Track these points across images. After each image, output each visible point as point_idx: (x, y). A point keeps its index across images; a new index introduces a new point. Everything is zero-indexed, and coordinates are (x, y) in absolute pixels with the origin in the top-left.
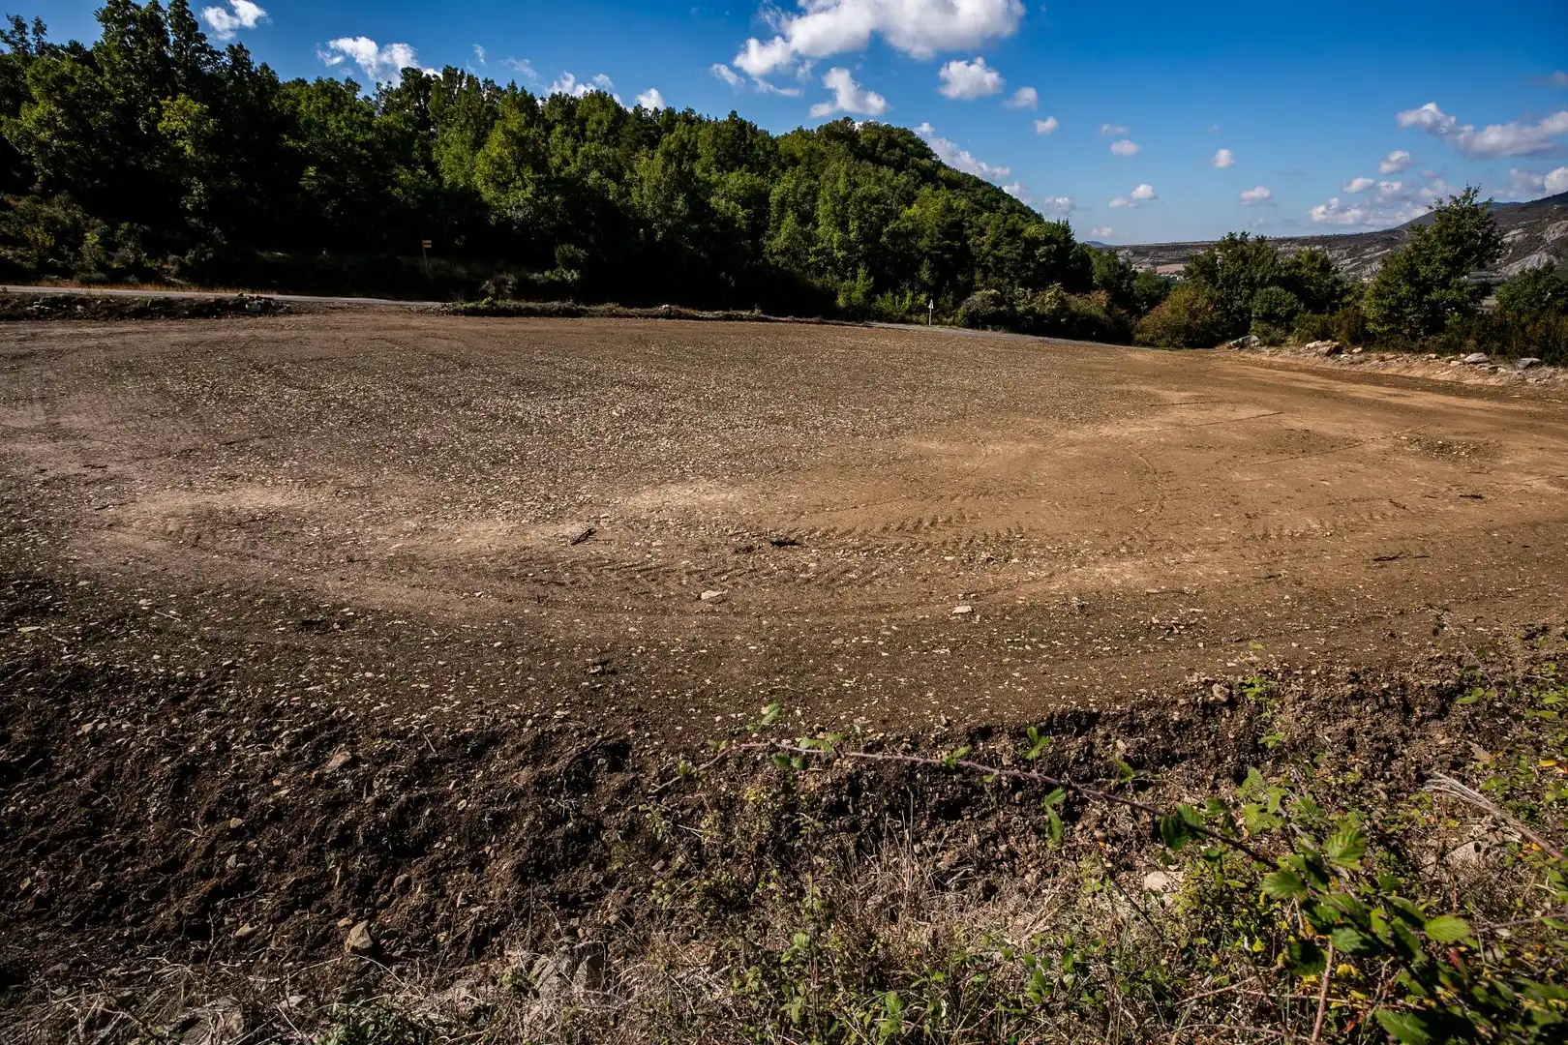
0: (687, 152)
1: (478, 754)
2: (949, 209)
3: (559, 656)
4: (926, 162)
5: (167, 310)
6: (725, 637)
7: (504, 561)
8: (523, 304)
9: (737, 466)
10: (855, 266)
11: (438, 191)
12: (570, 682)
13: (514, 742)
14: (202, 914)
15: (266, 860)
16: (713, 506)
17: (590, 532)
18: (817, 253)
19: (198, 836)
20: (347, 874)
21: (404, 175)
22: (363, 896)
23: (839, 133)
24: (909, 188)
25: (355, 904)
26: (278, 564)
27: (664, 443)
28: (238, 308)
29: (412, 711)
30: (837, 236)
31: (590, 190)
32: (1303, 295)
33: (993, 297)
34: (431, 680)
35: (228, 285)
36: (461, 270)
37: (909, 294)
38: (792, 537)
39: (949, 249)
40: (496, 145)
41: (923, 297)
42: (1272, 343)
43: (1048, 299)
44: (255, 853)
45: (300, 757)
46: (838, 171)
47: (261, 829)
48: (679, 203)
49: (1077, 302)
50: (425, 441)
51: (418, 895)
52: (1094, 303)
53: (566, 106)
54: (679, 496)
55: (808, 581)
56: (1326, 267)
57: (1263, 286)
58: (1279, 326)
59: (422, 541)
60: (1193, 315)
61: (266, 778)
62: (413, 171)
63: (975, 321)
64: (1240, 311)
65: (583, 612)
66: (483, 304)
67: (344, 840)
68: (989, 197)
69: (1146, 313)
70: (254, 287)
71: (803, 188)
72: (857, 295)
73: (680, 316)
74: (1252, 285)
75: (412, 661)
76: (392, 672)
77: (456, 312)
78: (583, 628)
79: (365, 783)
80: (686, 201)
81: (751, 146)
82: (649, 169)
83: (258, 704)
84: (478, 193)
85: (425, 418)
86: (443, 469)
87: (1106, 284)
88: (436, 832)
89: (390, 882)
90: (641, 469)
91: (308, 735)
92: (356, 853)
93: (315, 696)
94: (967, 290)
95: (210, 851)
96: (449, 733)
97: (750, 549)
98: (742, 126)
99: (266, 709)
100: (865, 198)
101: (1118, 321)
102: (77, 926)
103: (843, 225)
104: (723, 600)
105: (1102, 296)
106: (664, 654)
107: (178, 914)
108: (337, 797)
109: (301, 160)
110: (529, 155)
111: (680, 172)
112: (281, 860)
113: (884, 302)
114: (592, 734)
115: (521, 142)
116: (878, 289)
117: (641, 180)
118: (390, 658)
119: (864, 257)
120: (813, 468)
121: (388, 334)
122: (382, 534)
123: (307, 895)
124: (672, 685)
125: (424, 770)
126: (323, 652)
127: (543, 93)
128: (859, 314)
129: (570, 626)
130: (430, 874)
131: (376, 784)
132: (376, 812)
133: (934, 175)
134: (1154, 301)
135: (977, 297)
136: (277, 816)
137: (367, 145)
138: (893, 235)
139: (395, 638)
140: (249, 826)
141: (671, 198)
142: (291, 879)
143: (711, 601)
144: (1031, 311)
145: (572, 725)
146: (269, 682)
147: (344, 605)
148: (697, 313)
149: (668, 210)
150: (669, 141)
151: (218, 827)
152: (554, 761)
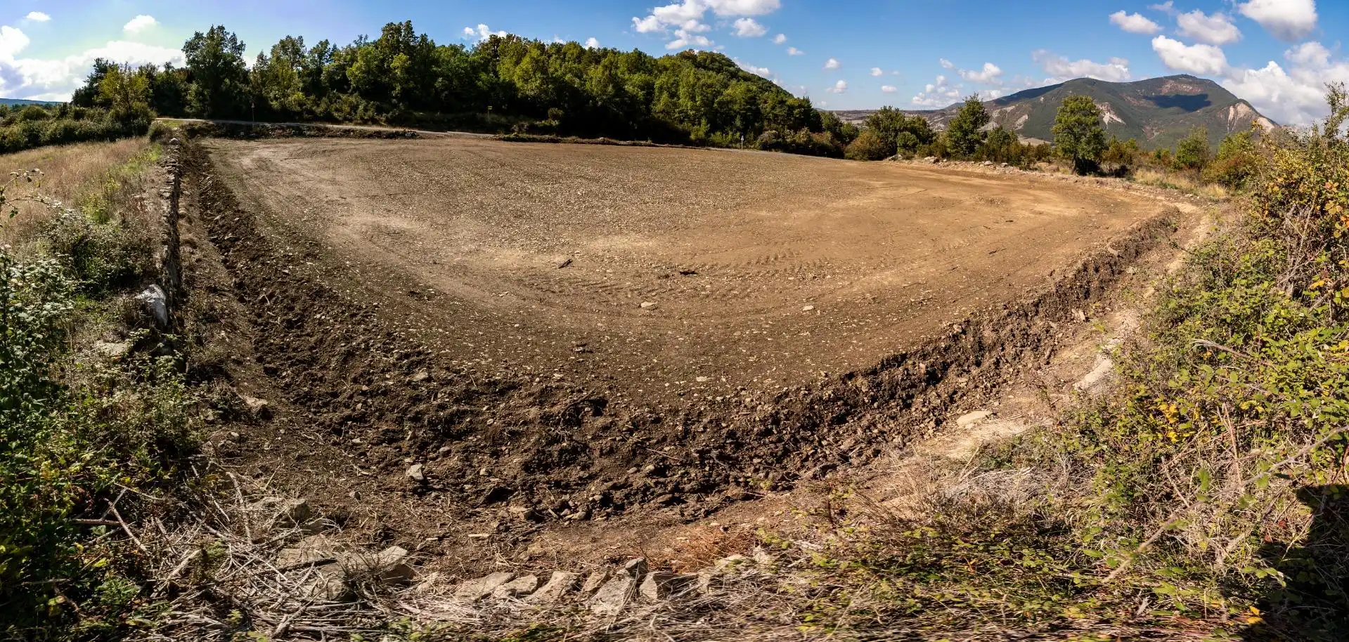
0: (612, 66)
1: (502, 393)
2: (749, 91)
3: (554, 337)
4: (732, 69)
5: (378, 135)
6: (661, 332)
7: (520, 274)
8: (531, 136)
9: (653, 226)
10: (700, 119)
11: (497, 83)
12: (562, 356)
13: (526, 390)
14: (341, 424)
15: (375, 412)
16: (641, 249)
17: (569, 262)
18: (680, 112)
19: (348, 387)
20: (414, 437)
21: (483, 76)
22: (421, 450)
23: (687, 57)
24: (725, 80)
25: (415, 452)
26: (403, 257)
27: (607, 211)
28: (403, 135)
29: (463, 359)
30: (689, 104)
31: (566, 83)
32: (918, 136)
33: (775, 134)
34: (474, 342)
35: (401, 126)
36: (503, 120)
37: (730, 133)
38: (692, 269)
39: (749, 110)
40: (526, 63)
41: (738, 134)
42: (908, 158)
43: (802, 136)
44: (370, 406)
45: (401, 367)
46: (688, 73)
47: (376, 396)
48: (610, 88)
49: (816, 137)
50: (482, 202)
51: (454, 461)
52: (825, 138)
53: (558, 48)
54: (621, 243)
55: (708, 296)
56: (925, 124)
57: (901, 131)
58: (910, 150)
59: (472, 259)
60: (871, 144)
61: (383, 371)
62: (488, 75)
63: (766, 147)
64: (892, 143)
65: (568, 311)
66: (512, 136)
67: (417, 419)
68: (766, 86)
69: (849, 143)
70: (410, 127)
71: (671, 81)
72: (701, 134)
73: (609, 143)
74: (896, 131)
75: (464, 328)
76: (453, 332)
77: (500, 139)
78: (568, 321)
79: (433, 393)
80: (613, 87)
81: (644, 62)
82: (596, 74)
83: (385, 331)
84: (514, 84)
85: (484, 191)
86: (490, 218)
87: (829, 128)
88: (471, 431)
89: (438, 448)
90: (596, 226)
91: (407, 356)
92: (422, 427)
93: (414, 335)
94: (760, 131)
95: (351, 397)
96: (487, 378)
97: (667, 276)
98: (640, 54)
99: (389, 334)
100: (704, 85)
101: (837, 147)
102: (294, 403)
103: (693, 98)
104: (655, 308)
105: (828, 134)
106: (623, 341)
107: (331, 419)
108: (418, 395)
109: (436, 75)
110: (540, 67)
111: (610, 74)
112: (382, 415)
113: (717, 137)
114: (580, 391)
115: (537, 61)
116: (713, 130)
117: (591, 78)
118: (452, 324)
119: (705, 114)
120: (697, 227)
121: (470, 149)
122: (450, 251)
123: (391, 438)
124: (631, 363)
125: (469, 396)
126: (418, 311)
127: (547, 42)
128: (702, 143)
129: (561, 319)
130: (464, 452)
131: (439, 395)
132: (437, 411)
133: (736, 75)
134: (852, 138)
135: (766, 134)
136: (385, 393)
137: (465, 69)
138: (719, 103)
139: (456, 312)
140: (371, 392)
141: (606, 86)
142: (385, 427)
143: (646, 308)
144: (794, 142)
145: (566, 384)
146: (392, 320)
147: (430, 287)
148: (618, 142)
149: (604, 92)
150: (604, 61)
151: (356, 387)
152: (554, 405)
